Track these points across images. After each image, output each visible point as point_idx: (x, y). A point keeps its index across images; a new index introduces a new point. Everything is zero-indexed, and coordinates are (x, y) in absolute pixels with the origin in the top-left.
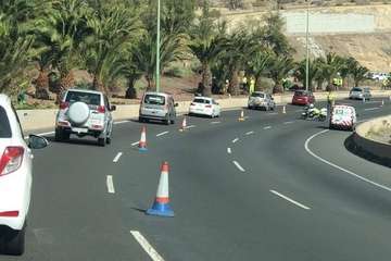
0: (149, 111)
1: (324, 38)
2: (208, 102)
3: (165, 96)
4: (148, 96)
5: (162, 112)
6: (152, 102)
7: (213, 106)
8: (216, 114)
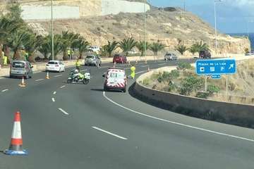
0: (15, 71)
1: (47, 23)
2: (56, 63)
3: (25, 62)
4: (14, 63)
5: (23, 72)
6: (17, 67)
7: (60, 66)
8: (62, 70)
